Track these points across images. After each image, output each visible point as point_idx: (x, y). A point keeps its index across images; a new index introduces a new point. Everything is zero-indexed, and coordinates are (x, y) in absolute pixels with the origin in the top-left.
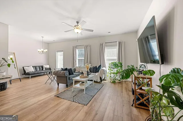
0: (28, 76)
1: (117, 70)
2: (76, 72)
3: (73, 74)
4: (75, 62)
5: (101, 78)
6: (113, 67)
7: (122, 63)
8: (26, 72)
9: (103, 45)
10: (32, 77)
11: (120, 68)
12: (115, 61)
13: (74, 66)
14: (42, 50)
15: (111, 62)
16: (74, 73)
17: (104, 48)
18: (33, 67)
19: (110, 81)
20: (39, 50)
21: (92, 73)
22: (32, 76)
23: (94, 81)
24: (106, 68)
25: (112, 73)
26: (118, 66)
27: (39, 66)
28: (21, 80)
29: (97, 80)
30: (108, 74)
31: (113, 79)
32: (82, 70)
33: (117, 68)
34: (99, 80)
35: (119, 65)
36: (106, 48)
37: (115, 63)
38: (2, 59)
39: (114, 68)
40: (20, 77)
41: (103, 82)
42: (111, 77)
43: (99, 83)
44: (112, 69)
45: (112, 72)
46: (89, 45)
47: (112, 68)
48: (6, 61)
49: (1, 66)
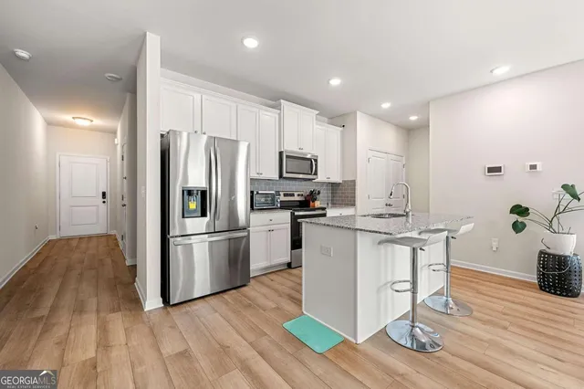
48: (575, 196)
49: (563, 212)
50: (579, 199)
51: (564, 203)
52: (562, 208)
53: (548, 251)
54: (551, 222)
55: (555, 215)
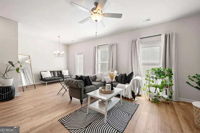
0: (44, 82)
1: (162, 82)
2: (97, 81)
3: (91, 84)
4: (96, 67)
5: (133, 93)
6: (155, 76)
7: (171, 70)
8: (43, 78)
9: (137, 42)
10: (48, 84)
11: (167, 78)
12: (158, 67)
13: (95, 72)
14: (58, 52)
15: (150, 68)
16: (93, 83)
17: (137, 46)
18: (51, 72)
19: (148, 98)
20: (55, 52)
21: (119, 85)
22: (49, 82)
23: (122, 96)
24: (141, 76)
25: (153, 86)
26: (164, 75)
27: (57, 71)
28: (36, 87)
29: (126, 95)
30: (145, 87)
31: (155, 96)
32: (104, 78)
33: (163, 78)
34: (130, 96)
35: (166, 73)
36: (141, 46)
37: (158, 69)
38: (9, 62)
39: (156, 78)
40: (35, 83)
41: (136, 99)
42: (150, 92)
43: (131, 100)
44: (151, 79)
45: (153, 84)
46: (115, 44)
47: (153, 77)
48: (13, 65)
49: (8, 71)
50: (14, 67)
51: (9, 68)
52: (8, 70)
53: (3, 86)
54: (4, 75)
55: (6, 73)
